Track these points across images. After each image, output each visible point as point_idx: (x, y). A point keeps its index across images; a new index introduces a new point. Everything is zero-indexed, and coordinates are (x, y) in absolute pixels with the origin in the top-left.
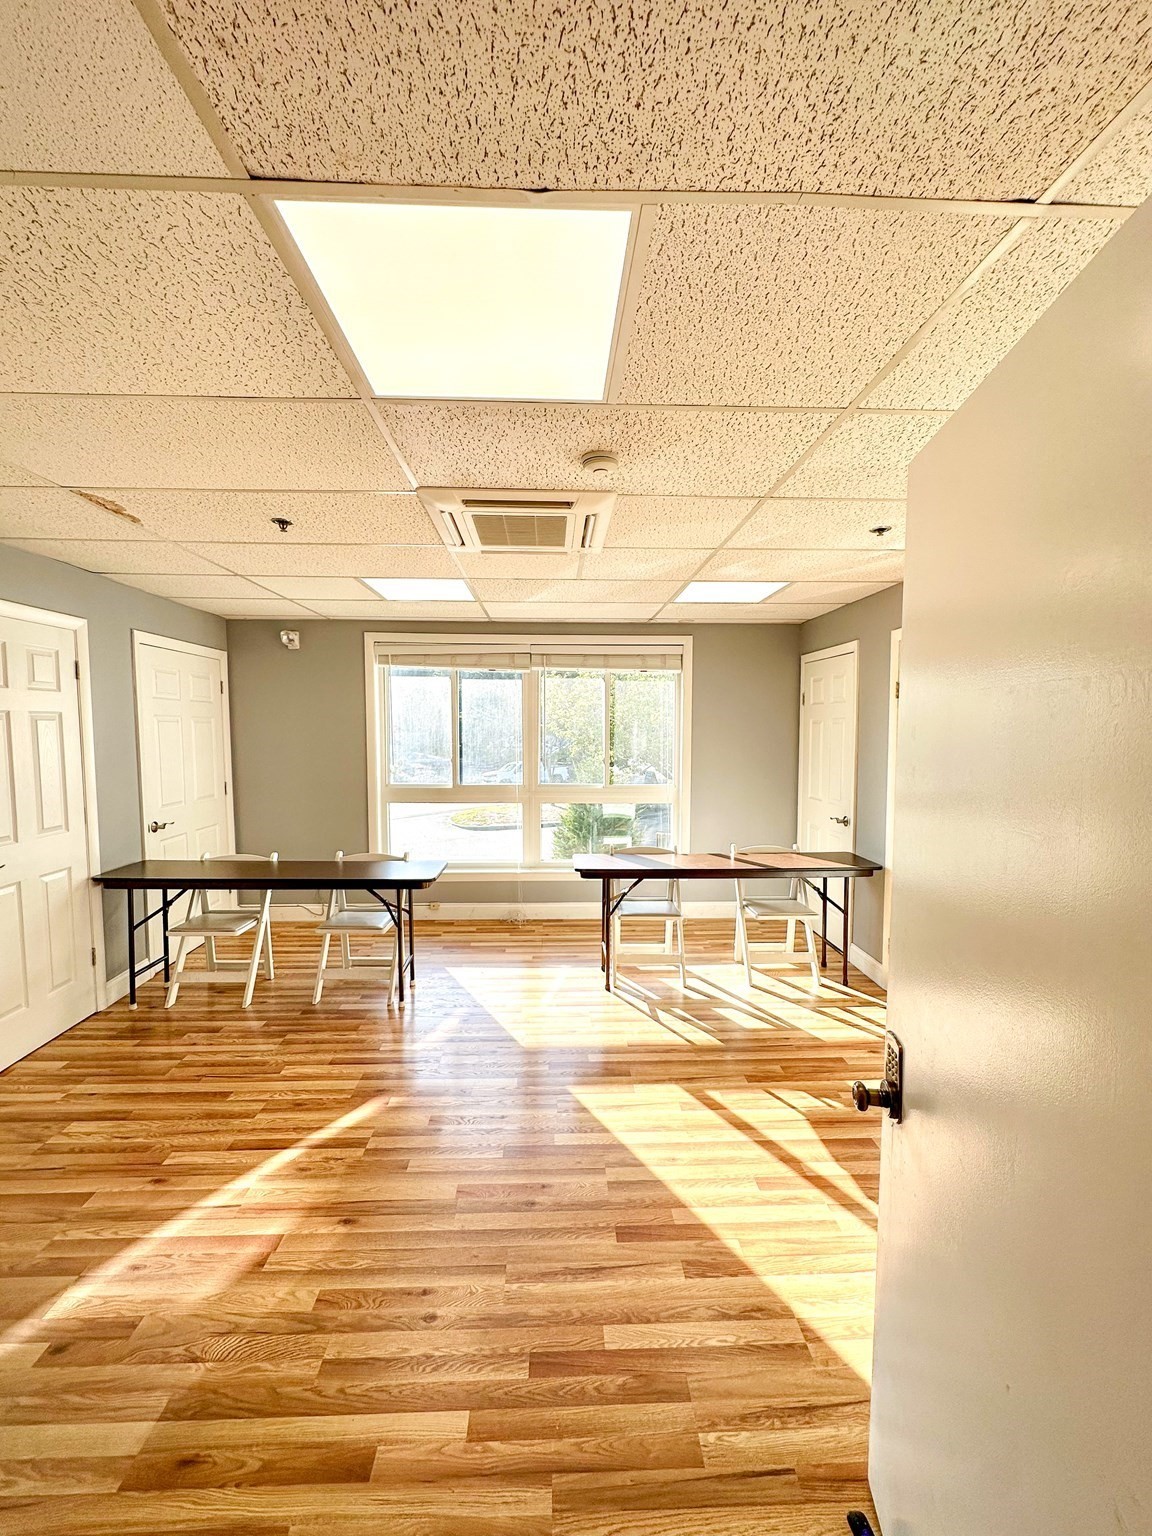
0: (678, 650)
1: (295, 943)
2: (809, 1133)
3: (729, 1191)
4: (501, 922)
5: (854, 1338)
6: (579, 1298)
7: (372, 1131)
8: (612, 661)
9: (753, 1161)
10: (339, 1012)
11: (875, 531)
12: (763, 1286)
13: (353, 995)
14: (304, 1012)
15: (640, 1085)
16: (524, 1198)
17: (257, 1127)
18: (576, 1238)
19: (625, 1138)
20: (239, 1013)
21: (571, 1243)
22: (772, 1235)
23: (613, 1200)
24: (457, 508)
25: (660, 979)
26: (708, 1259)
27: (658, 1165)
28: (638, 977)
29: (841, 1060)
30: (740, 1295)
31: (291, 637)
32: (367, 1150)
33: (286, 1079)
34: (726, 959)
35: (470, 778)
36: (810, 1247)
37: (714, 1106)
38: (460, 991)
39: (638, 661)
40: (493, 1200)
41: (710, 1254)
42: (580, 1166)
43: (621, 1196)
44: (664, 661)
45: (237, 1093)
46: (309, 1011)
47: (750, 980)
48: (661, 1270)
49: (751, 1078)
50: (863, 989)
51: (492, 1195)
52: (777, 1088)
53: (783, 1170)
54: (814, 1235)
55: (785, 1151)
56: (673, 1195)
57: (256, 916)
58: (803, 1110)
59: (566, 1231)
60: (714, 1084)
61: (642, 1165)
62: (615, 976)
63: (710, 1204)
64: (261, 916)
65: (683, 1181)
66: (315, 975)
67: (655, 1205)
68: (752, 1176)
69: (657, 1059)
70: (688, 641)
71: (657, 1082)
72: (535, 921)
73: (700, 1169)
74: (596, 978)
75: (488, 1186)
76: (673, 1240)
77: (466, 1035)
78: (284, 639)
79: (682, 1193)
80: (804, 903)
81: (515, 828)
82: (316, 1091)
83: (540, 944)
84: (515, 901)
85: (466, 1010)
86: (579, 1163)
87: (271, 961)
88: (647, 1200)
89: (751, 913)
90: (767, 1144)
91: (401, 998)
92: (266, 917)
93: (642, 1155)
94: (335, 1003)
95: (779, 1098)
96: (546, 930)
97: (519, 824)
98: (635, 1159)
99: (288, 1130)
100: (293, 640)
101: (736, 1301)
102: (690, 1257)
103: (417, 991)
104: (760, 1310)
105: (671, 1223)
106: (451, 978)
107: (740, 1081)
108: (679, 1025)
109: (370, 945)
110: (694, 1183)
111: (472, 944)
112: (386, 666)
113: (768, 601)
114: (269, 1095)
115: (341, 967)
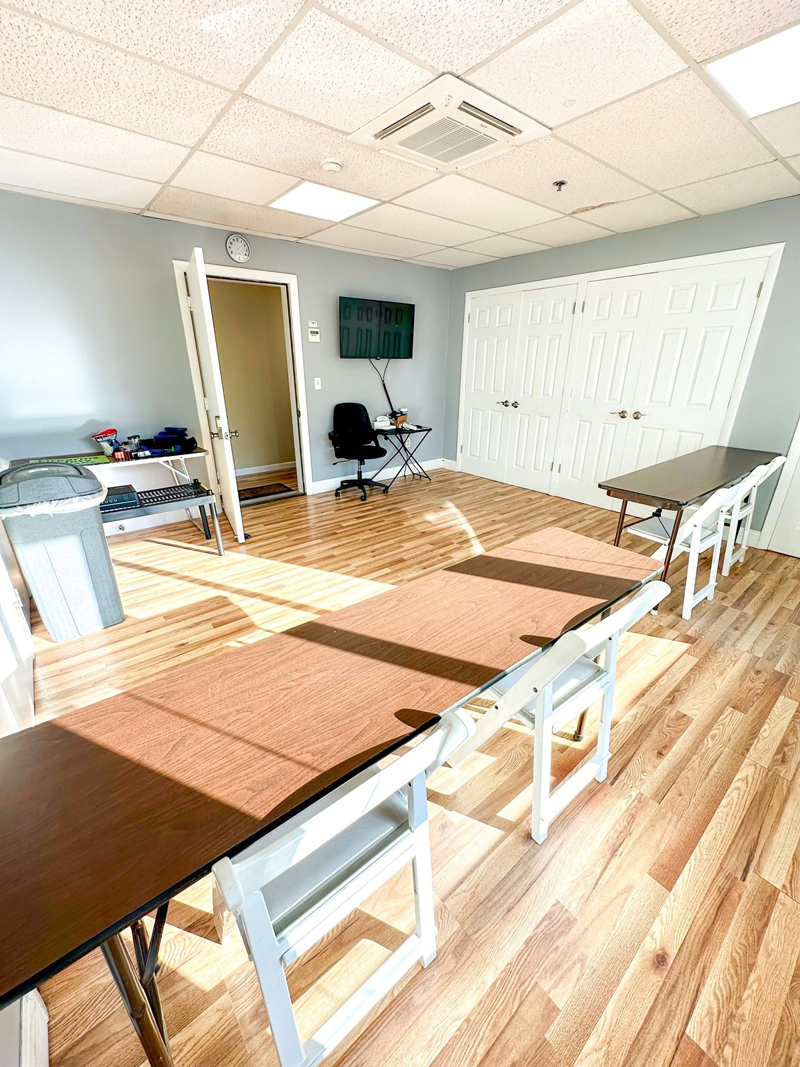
2: (255, 618)
3: (296, 579)
6: (334, 543)
9: (289, 593)
19: (359, 580)
21: (348, 550)
48: (313, 554)
58: (261, 631)
61: (343, 574)
65: (319, 575)
68: (286, 587)
76: (313, 560)
88: (331, 566)
90: (282, 603)
101: (284, 556)
102: (305, 559)
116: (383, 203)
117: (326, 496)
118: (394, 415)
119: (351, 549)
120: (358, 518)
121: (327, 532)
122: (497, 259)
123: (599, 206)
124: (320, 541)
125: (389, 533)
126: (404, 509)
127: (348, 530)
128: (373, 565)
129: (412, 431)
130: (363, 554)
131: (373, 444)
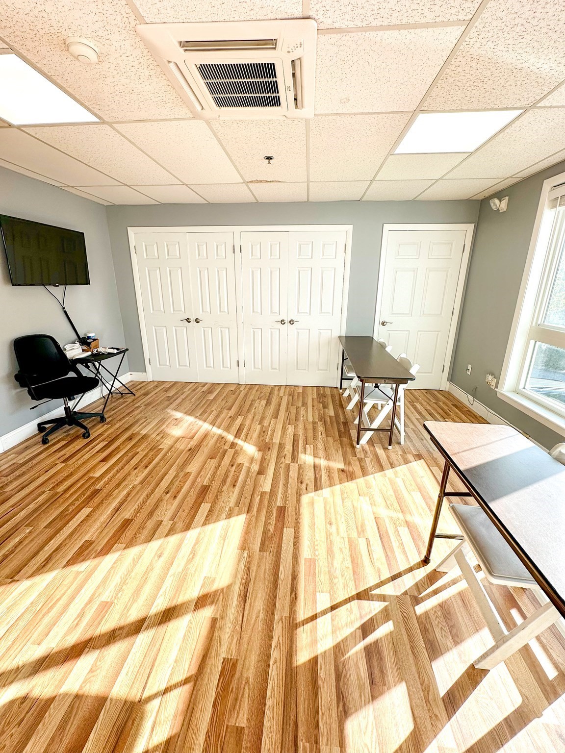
3: (116, 580)
6: (110, 503)
9: (127, 608)
19: (192, 534)
21: (137, 503)
22: (70, 592)
23: (150, 521)
26: (86, 553)
27: (160, 547)
30: (58, 560)
37: (201, 602)
41: (88, 554)
48: (98, 532)
56: (135, 545)
59: (144, 502)
61: (167, 536)
63: (115, 565)
65: (140, 556)
67: (133, 536)
68: (116, 601)
76: (109, 540)
86: (184, 511)
88: (140, 535)
90: (137, 627)
93: (174, 539)
101: (57, 557)
102: (93, 545)
110: (135, 561)
116: (103, 122)
117: (27, 448)
118: (85, 341)
119: (140, 500)
120: (104, 460)
121: (83, 494)
122: (158, 203)
123: (270, 182)
124: (86, 511)
125: (158, 463)
126: (144, 432)
127: (110, 480)
128: (187, 506)
129: (110, 355)
130: (160, 500)
131: (71, 374)
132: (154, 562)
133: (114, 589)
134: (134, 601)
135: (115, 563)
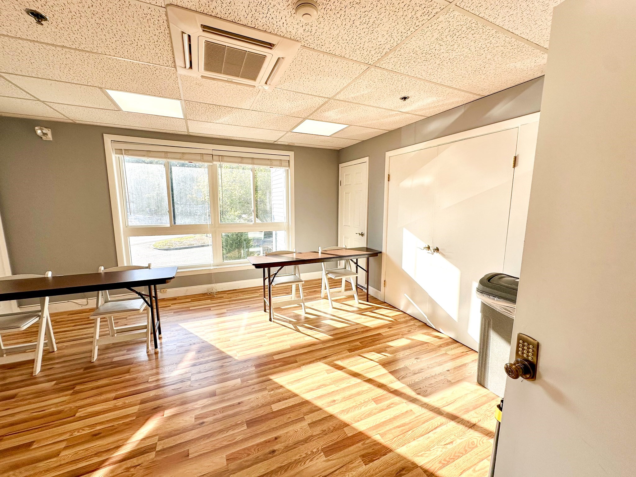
0: (287, 158)
1: (70, 325)
2: (383, 371)
4: (204, 294)
5: (444, 466)
7: (157, 437)
8: (256, 161)
10: (113, 363)
11: (402, 99)
12: (399, 455)
13: (120, 350)
14: (86, 369)
15: (304, 366)
16: (267, 450)
17: (63, 462)
18: (305, 463)
19: (308, 397)
20: (32, 379)
22: (391, 426)
23: (314, 434)
24: (196, 32)
25: (294, 311)
26: (370, 450)
27: (329, 406)
28: (283, 312)
29: (379, 334)
30: (392, 465)
31: (44, 131)
32: (157, 452)
33: (81, 418)
34: (318, 297)
35: (179, 221)
36: (407, 427)
37: (340, 368)
38: (191, 335)
39: (269, 162)
40: (250, 457)
41: (370, 447)
42: (290, 420)
43: (317, 430)
44: (280, 163)
45: (39, 441)
46: (90, 367)
47: (332, 305)
49: (350, 350)
50: (375, 302)
51: (249, 455)
52: (363, 353)
53: (380, 392)
54: (406, 420)
55: (378, 382)
56: (341, 421)
57: (38, 314)
58: (376, 360)
59: (297, 462)
60: (335, 358)
61: (320, 409)
62: (273, 314)
63: (359, 419)
64: (43, 314)
66: (91, 343)
67: (335, 429)
68: (370, 399)
69: (306, 351)
70: (292, 154)
71: (310, 362)
72: (221, 292)
73: (347, 402)
74: (263, 316)
75: (244, 449)
77: (202, 360)
78: (39, 132)
79: (345, 418)
80: (350, 270)
81: (208, 245)
82: (107, 421)
83: (229, 303)
84: (210, 283)
85: (198, 345)
86: (290, 418)
87: (54, 340)
88: (330, 427)
89: (330, 276)
90: (370, 381)
91: (156, 347)
92: (46, 313)
93: (319, 403)
94: (109, 358)
95: (365, 357)
96: (229, 295)
97: (210, 244)
98: (317, 407)
99: (91, 457)
100: (47, 134)
101: (392, 468)
103: (163, 340)
104: (403, 469)
105: (346, 437)
106: (183, 329)
107: (345, 353)
108: (309, 332)
109: (126, 318)
110: (347, 411)
111: (191, 308)
112: (121, 156)
113: (333, 136)
114: (69, 434)
115: (109, 334)
132: (340, 401)
133: (368, 405)
134: (363, 391)
135: (359, 421)
